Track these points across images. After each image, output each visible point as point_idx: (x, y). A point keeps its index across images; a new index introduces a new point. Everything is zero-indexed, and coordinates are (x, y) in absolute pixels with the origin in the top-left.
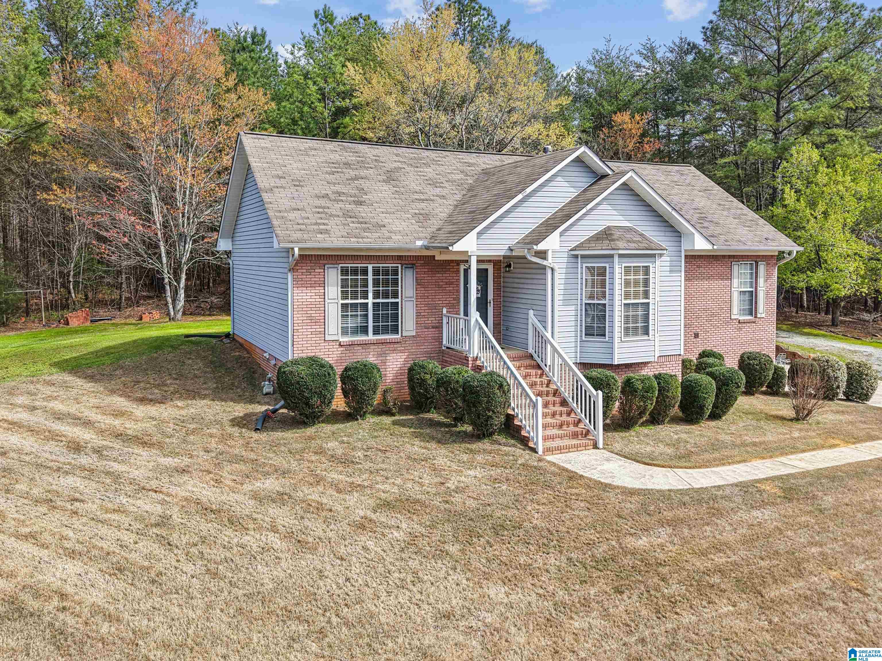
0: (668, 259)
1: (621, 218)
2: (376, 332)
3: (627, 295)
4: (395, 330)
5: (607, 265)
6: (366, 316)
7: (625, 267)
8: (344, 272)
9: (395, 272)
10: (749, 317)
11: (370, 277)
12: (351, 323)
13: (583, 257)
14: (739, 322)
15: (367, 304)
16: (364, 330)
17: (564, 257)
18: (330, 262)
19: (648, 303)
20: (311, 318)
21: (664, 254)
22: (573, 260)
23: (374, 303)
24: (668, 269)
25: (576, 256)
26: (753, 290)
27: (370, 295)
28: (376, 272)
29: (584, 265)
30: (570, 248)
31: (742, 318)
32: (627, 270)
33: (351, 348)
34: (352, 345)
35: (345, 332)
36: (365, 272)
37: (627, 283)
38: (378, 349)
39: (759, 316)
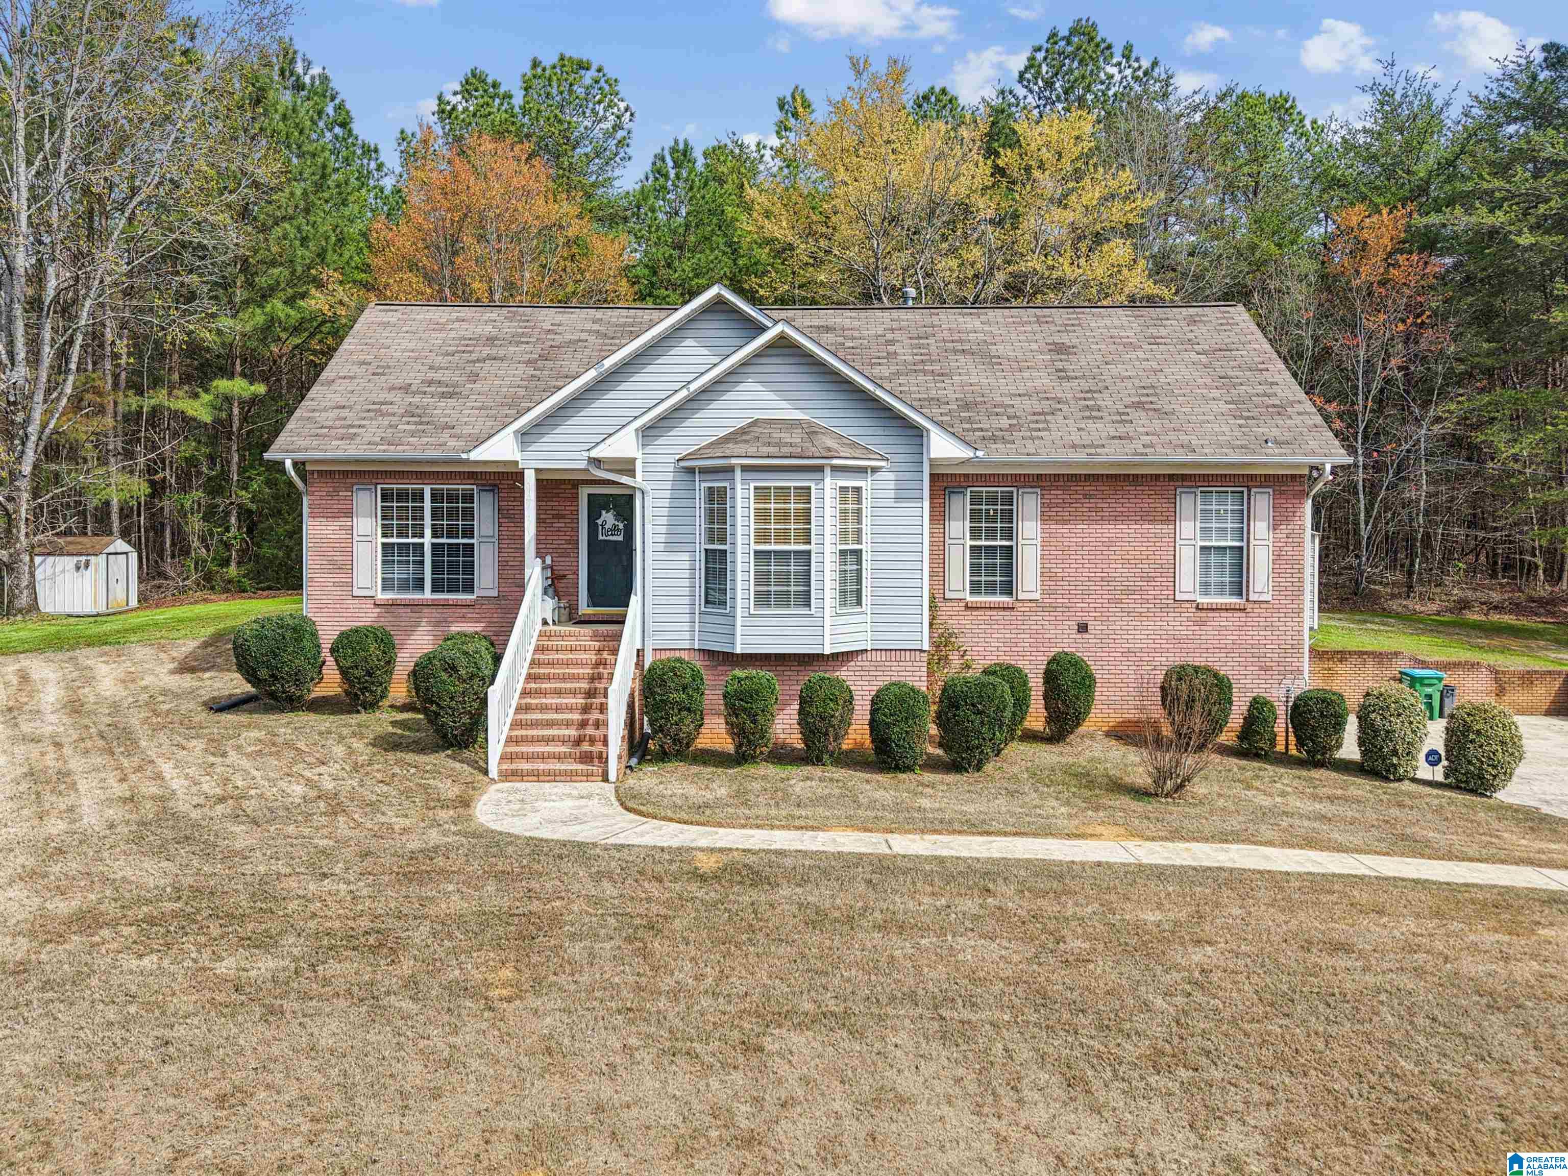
0: (892, 476)
1: (785, 404)
2: (436, 589)
3: (763, 536)
4: (469, 587)
5: (726, 484)
6: (422, 563)
7: (756, 488)
8: (386, 496)
9: (469, 498)
10: (1234, 600)
11: (428, 504)
12: (398, 573)
13: (704, 471)
14: (1197, 608)
15: (422, 545)
16: (419, 585)
17: (666, 472)
18: (361, 481)
19: (809, 553)
20: (331, 562)
21: (882, 467)
22: (686, 477)
23: (433, 544)
24: (892, 494)
25: (691, 471)
26: (1244, 544)
27: (428, 532)
28: (434, 497)
29: (704, 485)
30: (678, 457)
31: (1204, 600)
32: (762, 494)
33: (392, 609)
34: (393, 604)
35: (387, 585)
36: (419, 496)
37: (762, 516)
38: (435, 613)
39: (1252, 597)
